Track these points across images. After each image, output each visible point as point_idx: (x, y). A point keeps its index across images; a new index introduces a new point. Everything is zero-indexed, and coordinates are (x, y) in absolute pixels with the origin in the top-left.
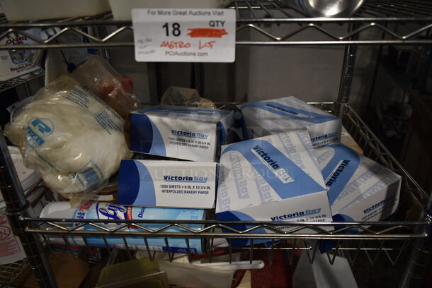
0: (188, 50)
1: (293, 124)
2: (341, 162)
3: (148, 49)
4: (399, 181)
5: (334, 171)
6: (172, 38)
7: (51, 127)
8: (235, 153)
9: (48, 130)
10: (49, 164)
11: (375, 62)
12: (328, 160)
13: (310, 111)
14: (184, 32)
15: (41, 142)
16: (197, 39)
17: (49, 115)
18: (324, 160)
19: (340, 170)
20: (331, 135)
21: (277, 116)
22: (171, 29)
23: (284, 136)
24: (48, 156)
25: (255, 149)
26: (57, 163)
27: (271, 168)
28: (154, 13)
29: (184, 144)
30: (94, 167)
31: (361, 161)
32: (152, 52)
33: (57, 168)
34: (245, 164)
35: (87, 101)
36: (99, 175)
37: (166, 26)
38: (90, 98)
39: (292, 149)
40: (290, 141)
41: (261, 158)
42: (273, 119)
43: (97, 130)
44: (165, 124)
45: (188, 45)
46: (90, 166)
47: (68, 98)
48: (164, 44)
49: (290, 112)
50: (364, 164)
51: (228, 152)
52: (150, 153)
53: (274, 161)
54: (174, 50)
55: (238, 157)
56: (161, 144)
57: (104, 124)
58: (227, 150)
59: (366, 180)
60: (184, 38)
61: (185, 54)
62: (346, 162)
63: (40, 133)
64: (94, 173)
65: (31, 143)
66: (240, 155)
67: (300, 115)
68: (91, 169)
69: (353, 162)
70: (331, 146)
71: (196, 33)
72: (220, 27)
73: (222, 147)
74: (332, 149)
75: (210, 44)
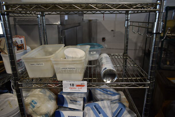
0: (76, 89)
1: (106, 96)
2: (120, 109)
3: (66, 89)
4: (136, 116)
5: (118, 112)
6: (72, 87)
7: (37, 102)
8: (89, 107)
9: (36, 103)
10: (35, 113)
11: (143, 55)
12: (117, 108)
13: (112, 91)
14: (75, 85)
15: (34, 107)
16: (78, 87)
17: (36, 98)
18: (115, 108)
19: (120, 112)
20: (118, 99)
21: (102, 93)
22: (72, 85)
23: (103, 102)
24: (36, 111)
25: (94, 106)
26: (38, 113)
27: (98, 113)
28: (68, 82)
29: (74, 104)
30: (48, 113)
31: (126, 109)
32: (67, 90)
33: (38, 114)
34: (91, 111)
35: (46, 92)
36: (49, 115)
37: (71, 84)
38: (47, 91)
39: (105, 107)
40: (104, 104)
41: (96, 110)
42: (100, 94)
43: (48, 101)
44: (68, 98)
45: (76, 88)
46: (47, 113)
47: (41, 92)
48: (70, 88)
49: (106, 91)
50: (127, 110)
51: (87, 107)
52: (63, 106)
53: (99, 111)
54: (72, 89)
55: (89, 109)
56: (67, 103)
57: (50, 99)
58: (86, 106)
59: (126, 115)
60: (75, 87)
61: (75, 90)
62: (122, 109)
63: (34, 105)
64: (48, 115)
65: (31, 107)
66: (90, 108)
67: (109, 93)
68: (47, 114)
69: (124, 109)
70: (118, 103)
71: (77, 86)
72: (83, 85)
73: (85, 105)
74: (118, 104)
75: (81, 88)
